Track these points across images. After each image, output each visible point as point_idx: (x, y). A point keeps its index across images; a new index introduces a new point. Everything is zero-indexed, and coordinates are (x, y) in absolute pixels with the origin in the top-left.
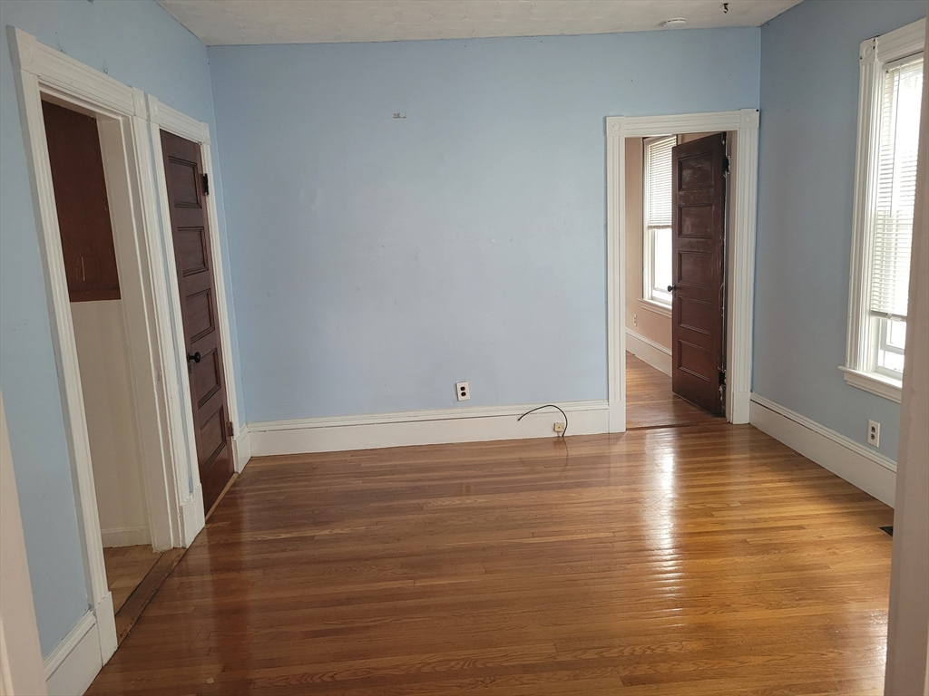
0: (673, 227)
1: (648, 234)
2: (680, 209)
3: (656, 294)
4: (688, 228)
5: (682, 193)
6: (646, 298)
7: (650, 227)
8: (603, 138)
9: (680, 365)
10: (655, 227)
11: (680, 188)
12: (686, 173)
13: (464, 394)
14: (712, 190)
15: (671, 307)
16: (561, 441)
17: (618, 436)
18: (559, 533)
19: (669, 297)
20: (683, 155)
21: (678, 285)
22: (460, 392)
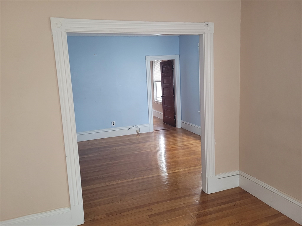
0: (161, 81)
1: (155, 83)
2: (163, 77)
3: (157, 99)
4: (165, 82)
5: (163, 73)
6: (155, 100)
7: (155, 82)
8: (145, 61)
9: (165, 115)
10: (156, 82)
11: (163, 72)
12: (164, 69)
13: (114, 124)
14: (170, 73)
15: (162, 102)
16: (138, 134)
17: (152, 132)
18: (143, 151)
19: (161, 100)
20: (163, 64)
21: (164, 96)
22: (113, 124)
